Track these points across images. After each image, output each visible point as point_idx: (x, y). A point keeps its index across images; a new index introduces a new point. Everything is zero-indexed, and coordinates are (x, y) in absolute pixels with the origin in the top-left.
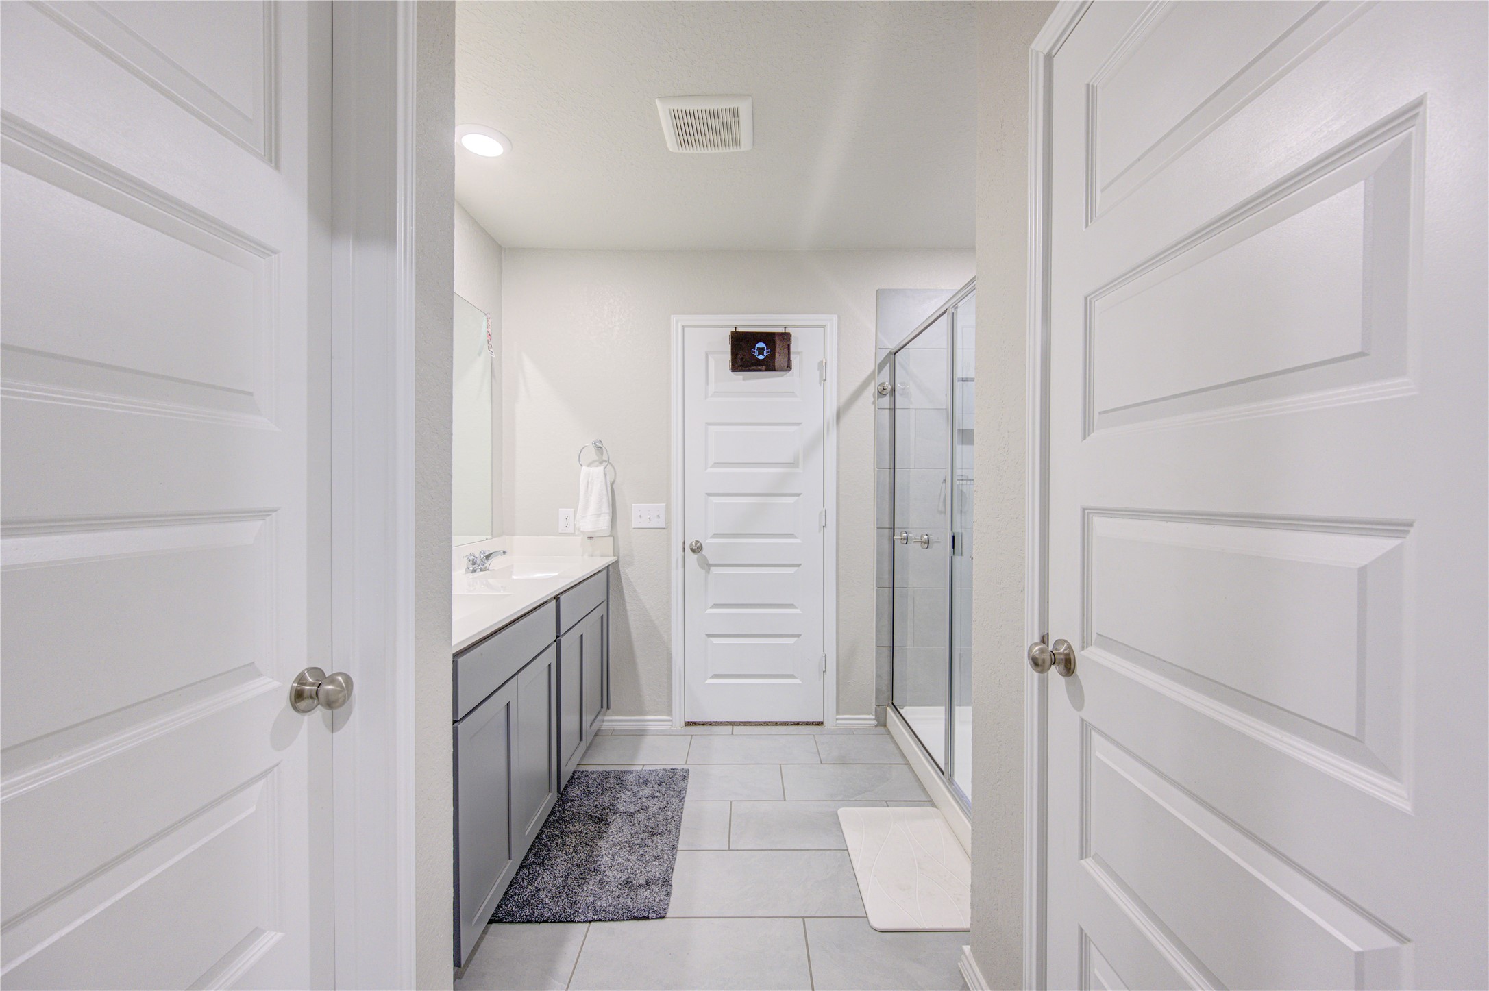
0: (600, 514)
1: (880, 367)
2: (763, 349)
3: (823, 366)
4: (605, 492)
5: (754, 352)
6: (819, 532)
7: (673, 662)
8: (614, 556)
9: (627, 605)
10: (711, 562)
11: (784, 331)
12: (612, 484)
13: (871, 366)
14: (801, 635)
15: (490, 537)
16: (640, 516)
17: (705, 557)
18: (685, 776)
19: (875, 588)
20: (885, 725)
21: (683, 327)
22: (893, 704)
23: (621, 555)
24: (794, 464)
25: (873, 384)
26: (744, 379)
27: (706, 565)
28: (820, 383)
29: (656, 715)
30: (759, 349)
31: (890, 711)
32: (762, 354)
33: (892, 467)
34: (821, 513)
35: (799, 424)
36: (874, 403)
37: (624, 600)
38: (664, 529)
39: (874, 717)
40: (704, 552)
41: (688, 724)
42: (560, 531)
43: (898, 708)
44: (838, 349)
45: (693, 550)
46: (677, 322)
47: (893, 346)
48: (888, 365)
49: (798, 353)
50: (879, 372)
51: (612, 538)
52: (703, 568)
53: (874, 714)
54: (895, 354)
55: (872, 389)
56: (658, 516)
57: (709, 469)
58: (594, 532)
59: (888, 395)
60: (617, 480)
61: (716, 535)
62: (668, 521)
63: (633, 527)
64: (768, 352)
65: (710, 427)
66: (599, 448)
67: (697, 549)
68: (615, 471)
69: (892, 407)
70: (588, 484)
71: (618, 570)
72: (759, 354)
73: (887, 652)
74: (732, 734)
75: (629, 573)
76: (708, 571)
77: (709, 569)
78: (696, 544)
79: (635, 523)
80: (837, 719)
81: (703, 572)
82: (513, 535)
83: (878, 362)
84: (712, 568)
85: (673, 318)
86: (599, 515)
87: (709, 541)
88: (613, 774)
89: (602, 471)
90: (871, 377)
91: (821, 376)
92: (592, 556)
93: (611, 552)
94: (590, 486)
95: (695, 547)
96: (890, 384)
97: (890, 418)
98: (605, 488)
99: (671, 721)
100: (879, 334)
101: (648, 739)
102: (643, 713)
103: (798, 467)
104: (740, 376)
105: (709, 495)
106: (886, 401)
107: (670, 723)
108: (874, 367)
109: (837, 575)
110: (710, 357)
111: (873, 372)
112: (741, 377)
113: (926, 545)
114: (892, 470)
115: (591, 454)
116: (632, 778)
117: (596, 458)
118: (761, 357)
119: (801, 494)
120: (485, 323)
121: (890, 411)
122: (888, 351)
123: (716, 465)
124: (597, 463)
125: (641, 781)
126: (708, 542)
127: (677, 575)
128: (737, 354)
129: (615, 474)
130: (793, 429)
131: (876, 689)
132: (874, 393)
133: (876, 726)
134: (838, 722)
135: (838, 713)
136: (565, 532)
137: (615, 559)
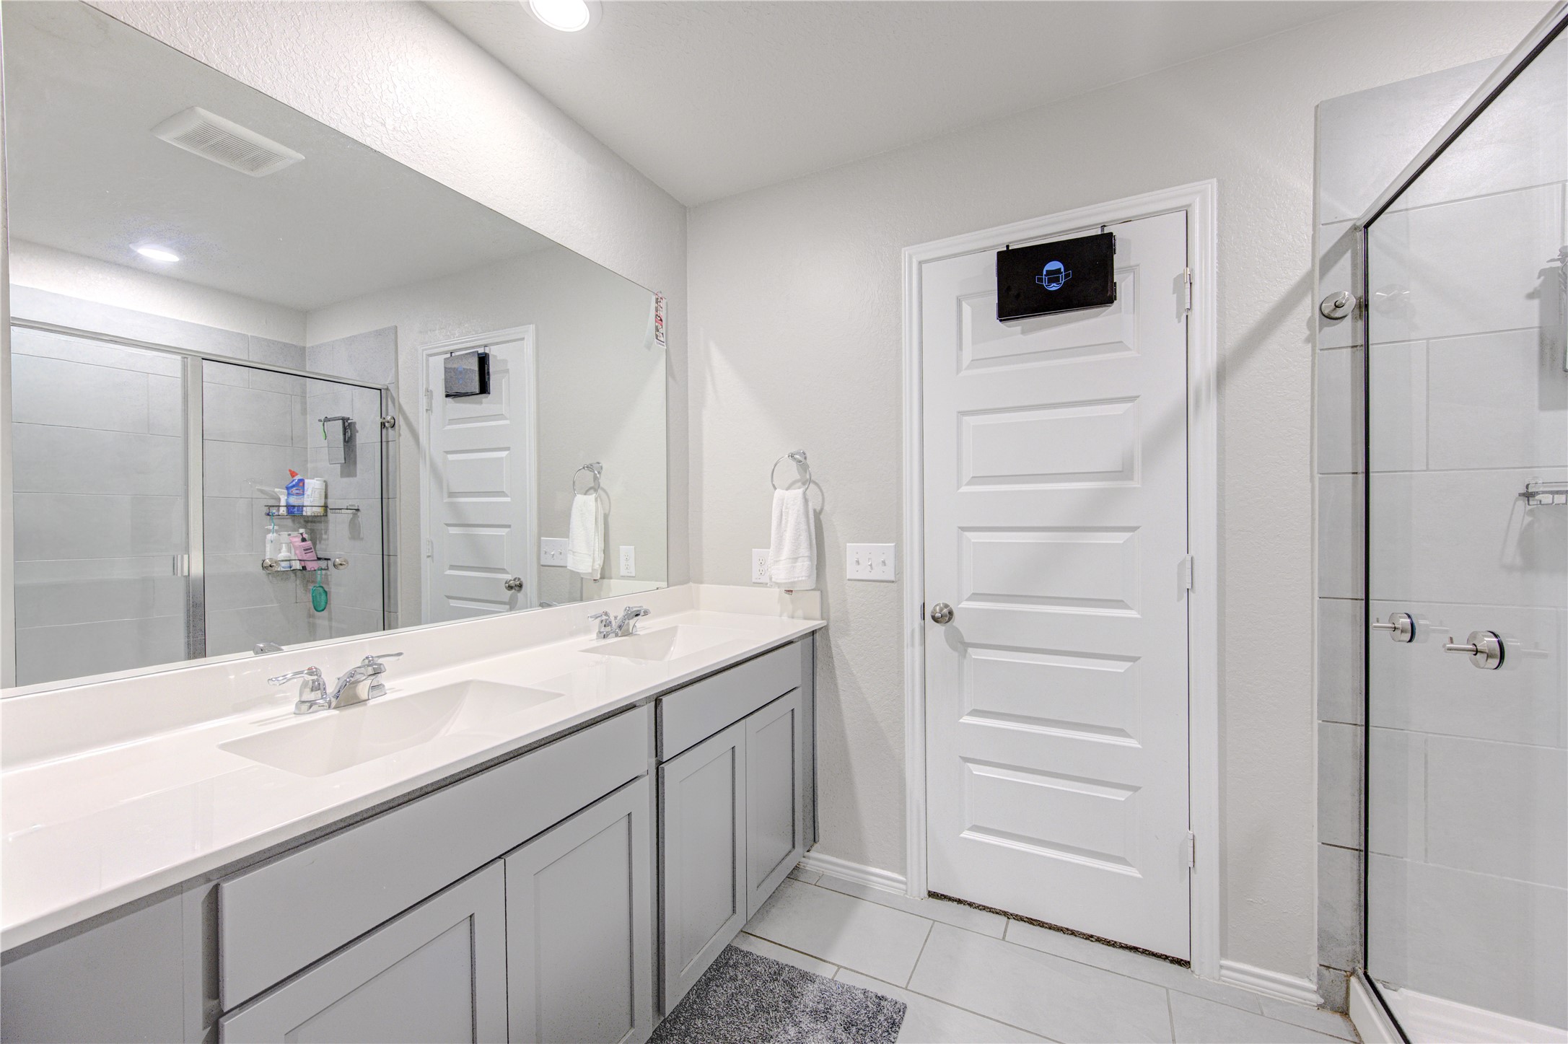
0: (797, 558)
1: (1327, 263)
2: (1058, 271)
3: (1185, 283)
4: (803, 526)
5: (1040, 280)
6: (1179, 600)
7: (908, 792)
8: (823, 619)
9: (841, 693)
10: (967, 640)
11: (1100, 233)
12: (818, 515)
13: (1303, 264)
14: (1140, 788)
15: (665, 584)
16: (858, 562)
17: (956, 630)
18: (894, 1024)
19: (1316, 722)
20: (1345, 1013)
21: (920, 263)
22: (1366, 974)
23: (832, 616)
24: (1124, 472)
25: (1308, 301)
26: (1023, 332)
27: (960, 645)
28: (1179, 317)
29: (883, 869)
30: (1049, 273)
31: (1357, 988)
32: (1056, 280)
33: (1361, 468)
34: (1181, 565)
35: (1132, 399)
36: (1310, 339)
37: (836, 685)
38: (893, 582)
39: (1314, 987)
40: (956, 621)
41: (932, 895)
42: (754, 580)
43: (1379, 986)
44: (1220, 245)
45: (935, 619)
46: (910, 255)
47: (1361, 212)
48: (1348, 255)
49: (1130, 269)
50: (1323, 274)
51: (818, 593)
52: (954, 649)
53: (1315, 979)
54: (1367, 226)
55: (1306, 310)
56: (884, 563)
57: (963, 488)
58: (794, 582)
59: (1349, 318)
60: (825, 508)
61: (975, 596)
62: (899, 571)
63: (848, 577)
64: (1066, 276)
65: (965, 418)
66: (802, 464)
67: (945, 617)
68: (823, 495)
69: (1361, 341)
70: (782, 515)
71: (827, 639)
72: (1051, 281)
73: (1350, 862)
74: (1004, 939)
75: (843, 647)
76: (964, 654)
77: (966, 651)
78: (941, 610)
79: (851, 572)
80: (1221, 967)
81: (956, 654)
82: (701, 582)
83: (1322, 251)
84: (970, 650)
85: (906, 252)
86: (795, 559)
87: (965, 604)
88: (785, 976)
89: (801, 496)
90: (1305, 286)
91: (1180, 302)
92: (793, 617)
93: (818, 614)
94: (784, 517)
95: (938, 615)
96: (1354, 292)
97: (1354, 368)
98: (803, 520)
99: (905, 883)
100: (1323, 195)
101: (865, 908)
102: (863, 859)
103: (1131, 479)
104: (1016, 327)
105: (963, 529)
106: (1345, 331)
107: (903, 886)
108: (1309, 265)
109: (1219, 686)
110: (965, 305)
111: (1310, 274)
112: (1019, 328)
113: (1496, 661)
114: (1362, 477)
115: (793, 471)
116: (810, 995)
117: (798, 477)
118: (1054, 287)
119: (1137, 528)
120: (653, 305)
121: (1353, 353)
122: (1348, 225)
123: (976, 480)
124: (800, 484)
125: (821, 1007)
126: (963, 607)
127: (912, 656)
128: (1009, 289)
129: (823, 499)
130: (1120, 408)
131: (1319, 929)
132: (1312, 317)
133: (1320, 1007)
134: (1224, 972)
135: (1224, 954)
136: (759, 581)
137: (823, 623)
